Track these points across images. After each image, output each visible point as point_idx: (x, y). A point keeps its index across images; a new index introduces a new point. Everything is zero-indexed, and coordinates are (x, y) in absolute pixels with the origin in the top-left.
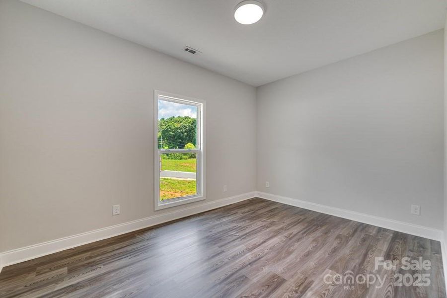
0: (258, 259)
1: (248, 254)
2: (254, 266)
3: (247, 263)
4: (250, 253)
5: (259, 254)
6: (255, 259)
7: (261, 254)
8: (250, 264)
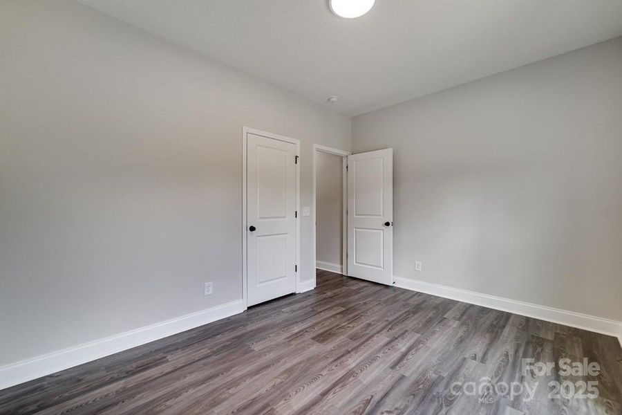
0: (337, 359)
1: (353, 365)
2: (343, 350)
3: (352, 353)
4: (351, 367)
5: (336, 366)
6: (343, 359)
7: (333, 367)
8: (349, 352)
